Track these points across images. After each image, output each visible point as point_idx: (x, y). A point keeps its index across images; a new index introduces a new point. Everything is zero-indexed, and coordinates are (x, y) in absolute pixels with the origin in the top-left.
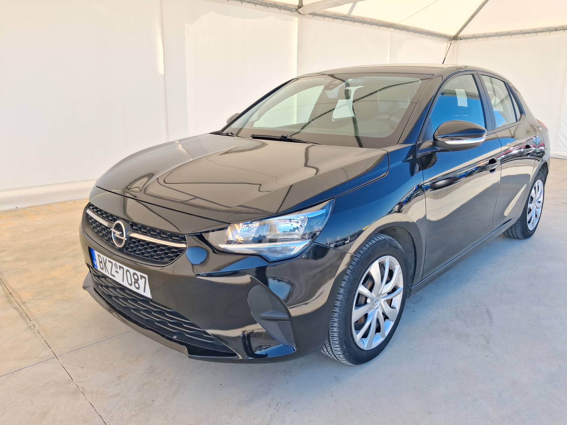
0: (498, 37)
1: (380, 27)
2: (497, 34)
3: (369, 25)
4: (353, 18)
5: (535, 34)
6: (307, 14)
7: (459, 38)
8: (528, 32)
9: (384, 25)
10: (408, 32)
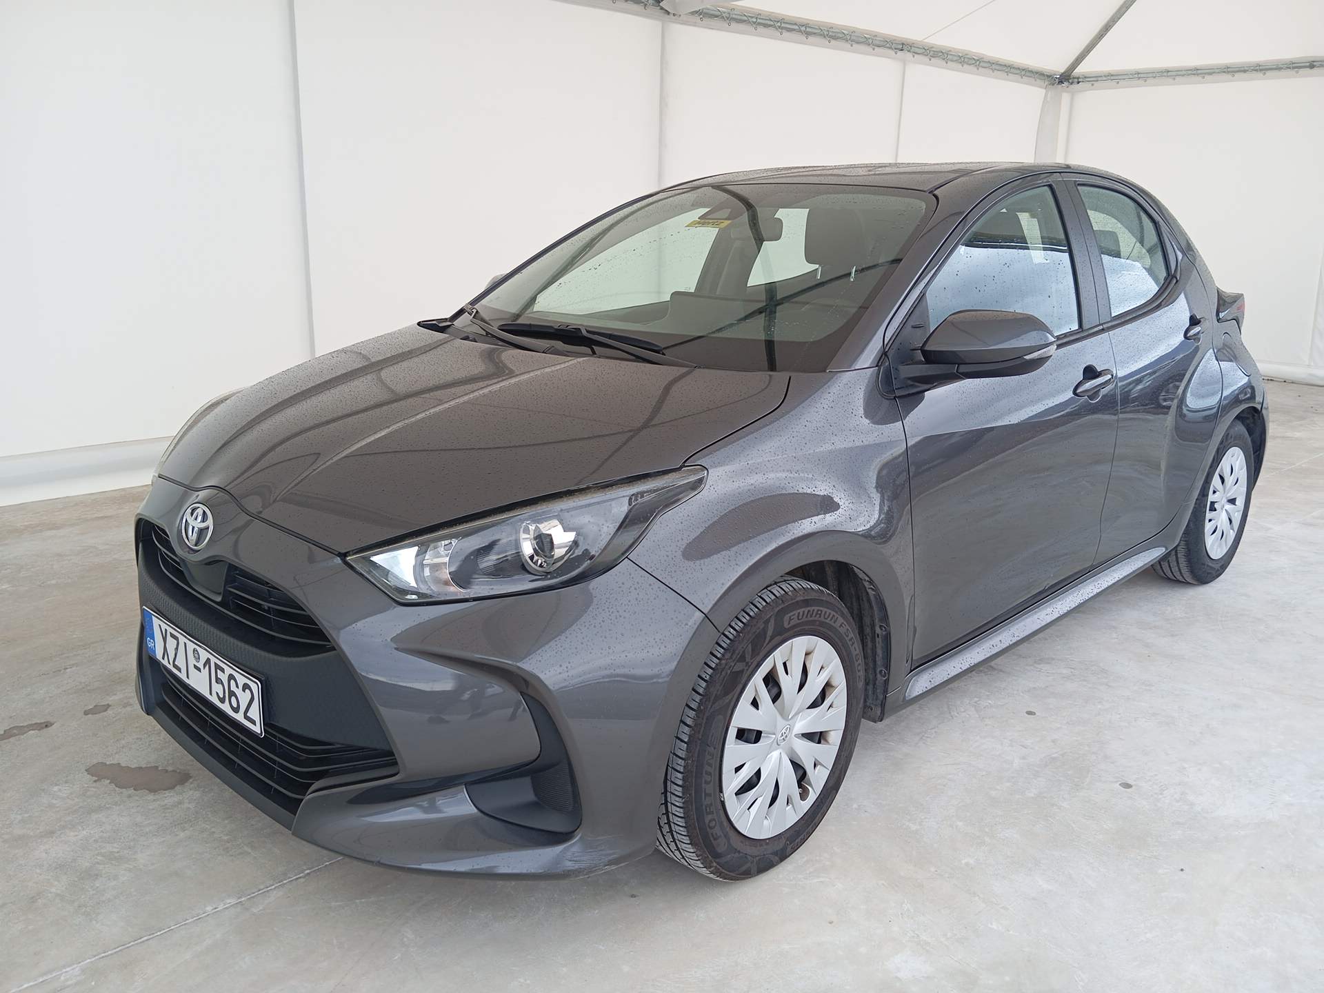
0: (1170, 80)
1: (874, 49)
2: (1168, 71)
3: (848, 45)
4: (806, 26)
5: (1262, 75)
6: (686, 14)
7: (1074, 78)
8: (1242, 69)
9: (882, 43)
10: (947, 63)
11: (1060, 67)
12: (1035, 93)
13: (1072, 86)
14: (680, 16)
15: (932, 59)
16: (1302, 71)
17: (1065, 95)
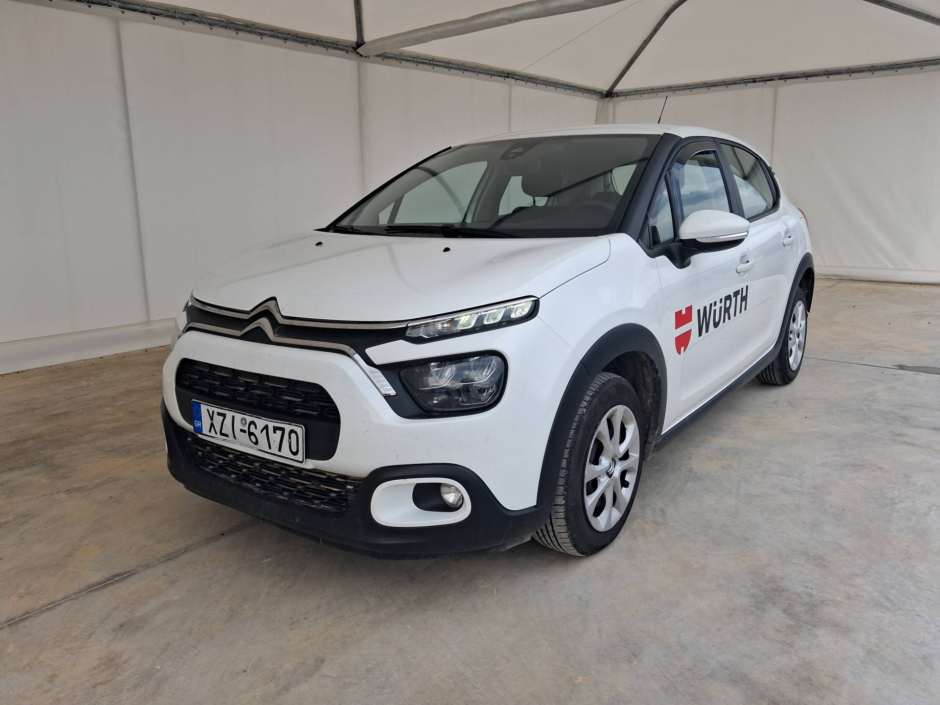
0: (672, 93)
1: (491, 77)
2: (670, 88)
3: (474, 75)
4: (448, 63)
5: (726, 87)
6: (372, 56)
7: (615, 93)
8: (714, 84)
9: (497, 74)
10: (537, 85)
11: (605, 87)
12: (591, 104)
13: (613, 99)
14: (369, 58)
15: (528, 83)
16: (749, 85)
17: (610, 104)
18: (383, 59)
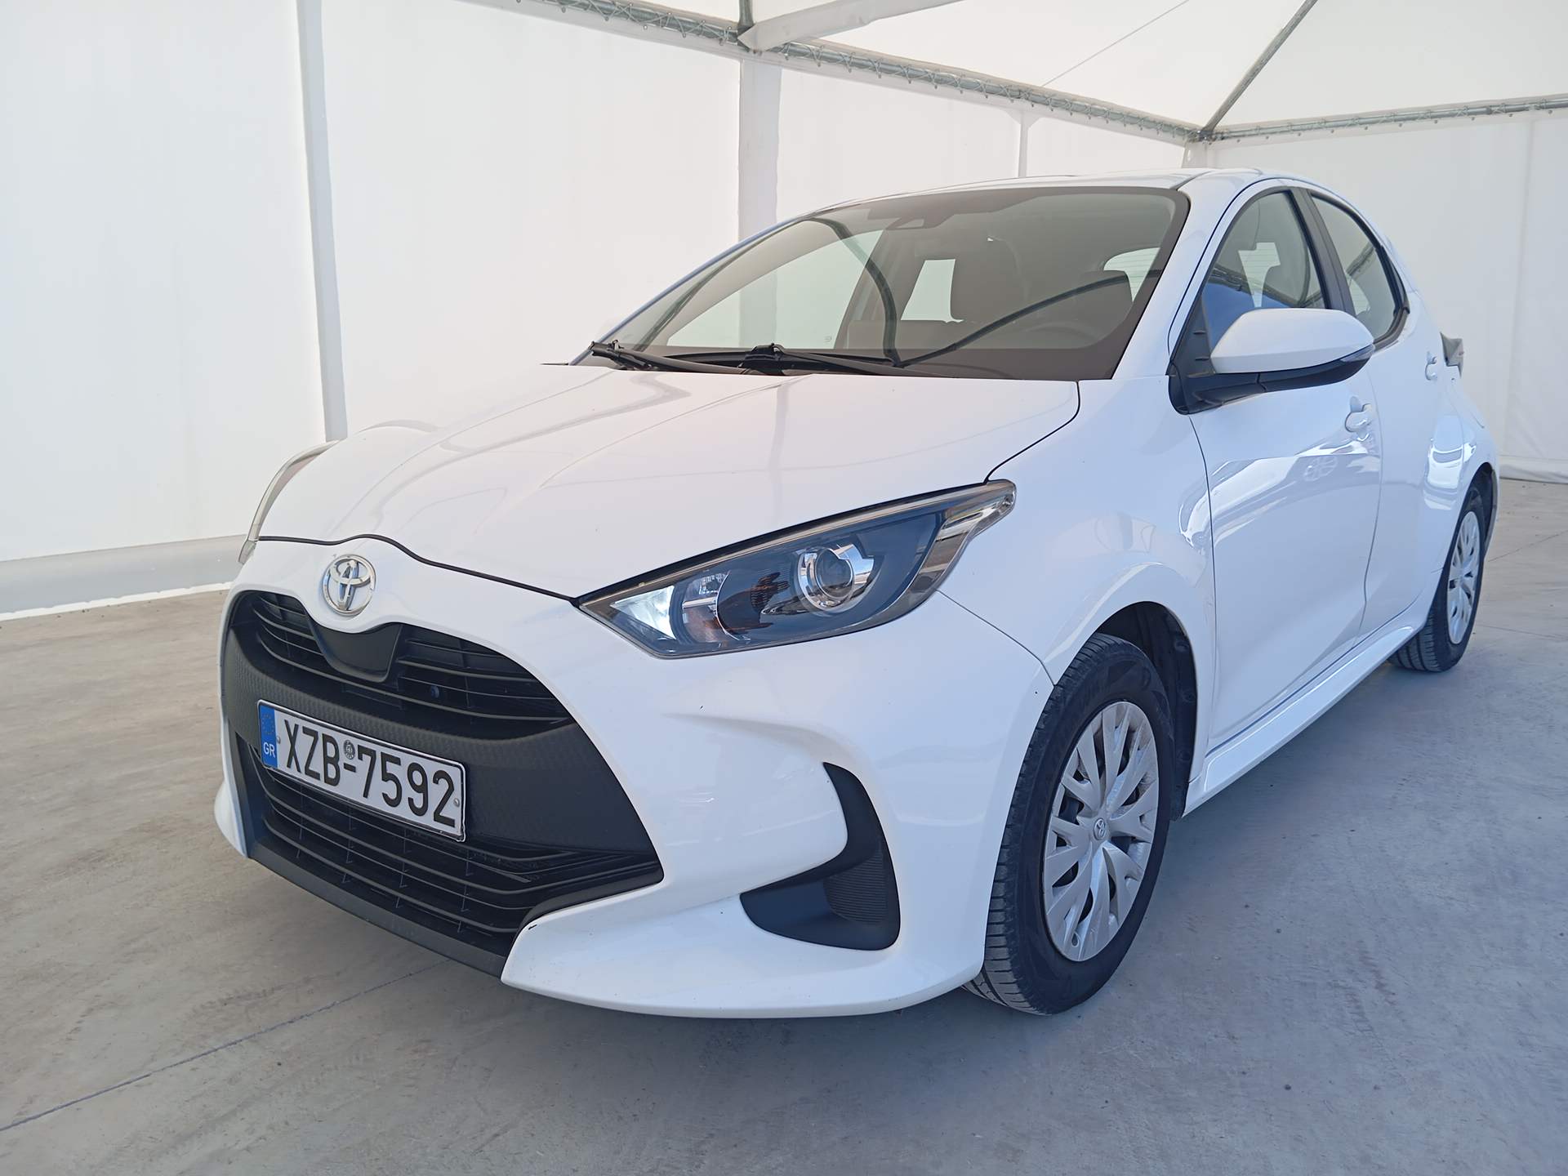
0: (1327, 132)
1: (986, 96)
2: (1325, 122)
3: (955, 91)
4: (908, 67)
5: (1433, 123)
6: (768, 51)
7: (1217, 133)
8: (1411, 116)
10: (1071, 114)
11: (1202, 122)
12: (1173, 152)
13: (1215, 143)
14: (761, 52)
15: (1055, 110)
16: (1479, 118)
17: (1208, 152)
18: (786, 57)
